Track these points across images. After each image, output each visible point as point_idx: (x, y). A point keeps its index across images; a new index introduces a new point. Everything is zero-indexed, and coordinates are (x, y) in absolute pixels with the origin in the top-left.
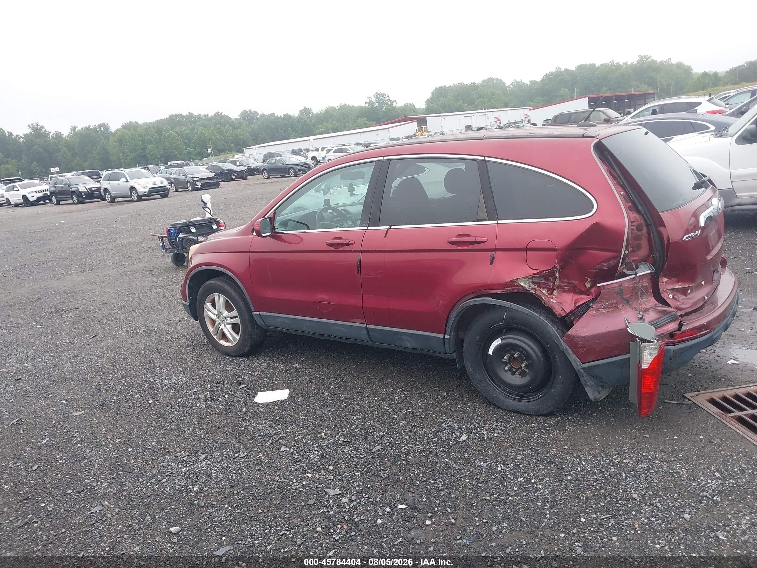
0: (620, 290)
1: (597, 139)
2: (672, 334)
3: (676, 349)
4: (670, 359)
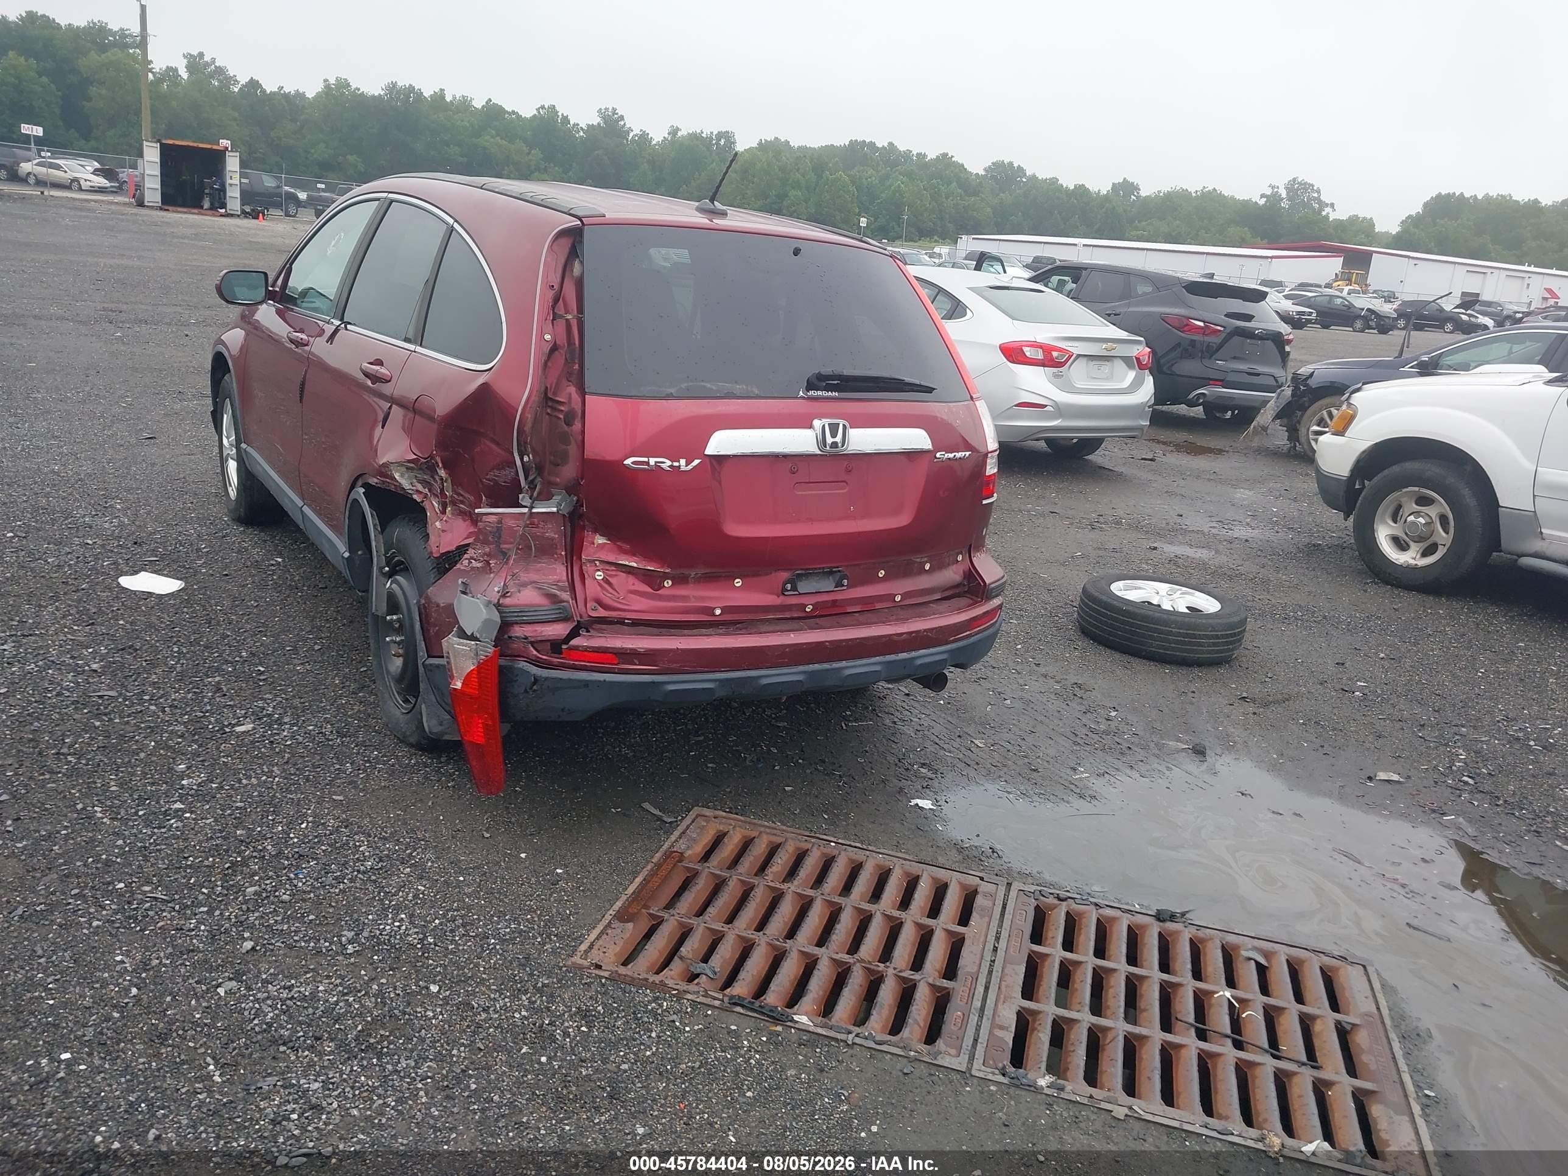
0: (498, 532)
1: (579, 222)
2: (556, 646)
3: (544, 675)
4: (526, 691)
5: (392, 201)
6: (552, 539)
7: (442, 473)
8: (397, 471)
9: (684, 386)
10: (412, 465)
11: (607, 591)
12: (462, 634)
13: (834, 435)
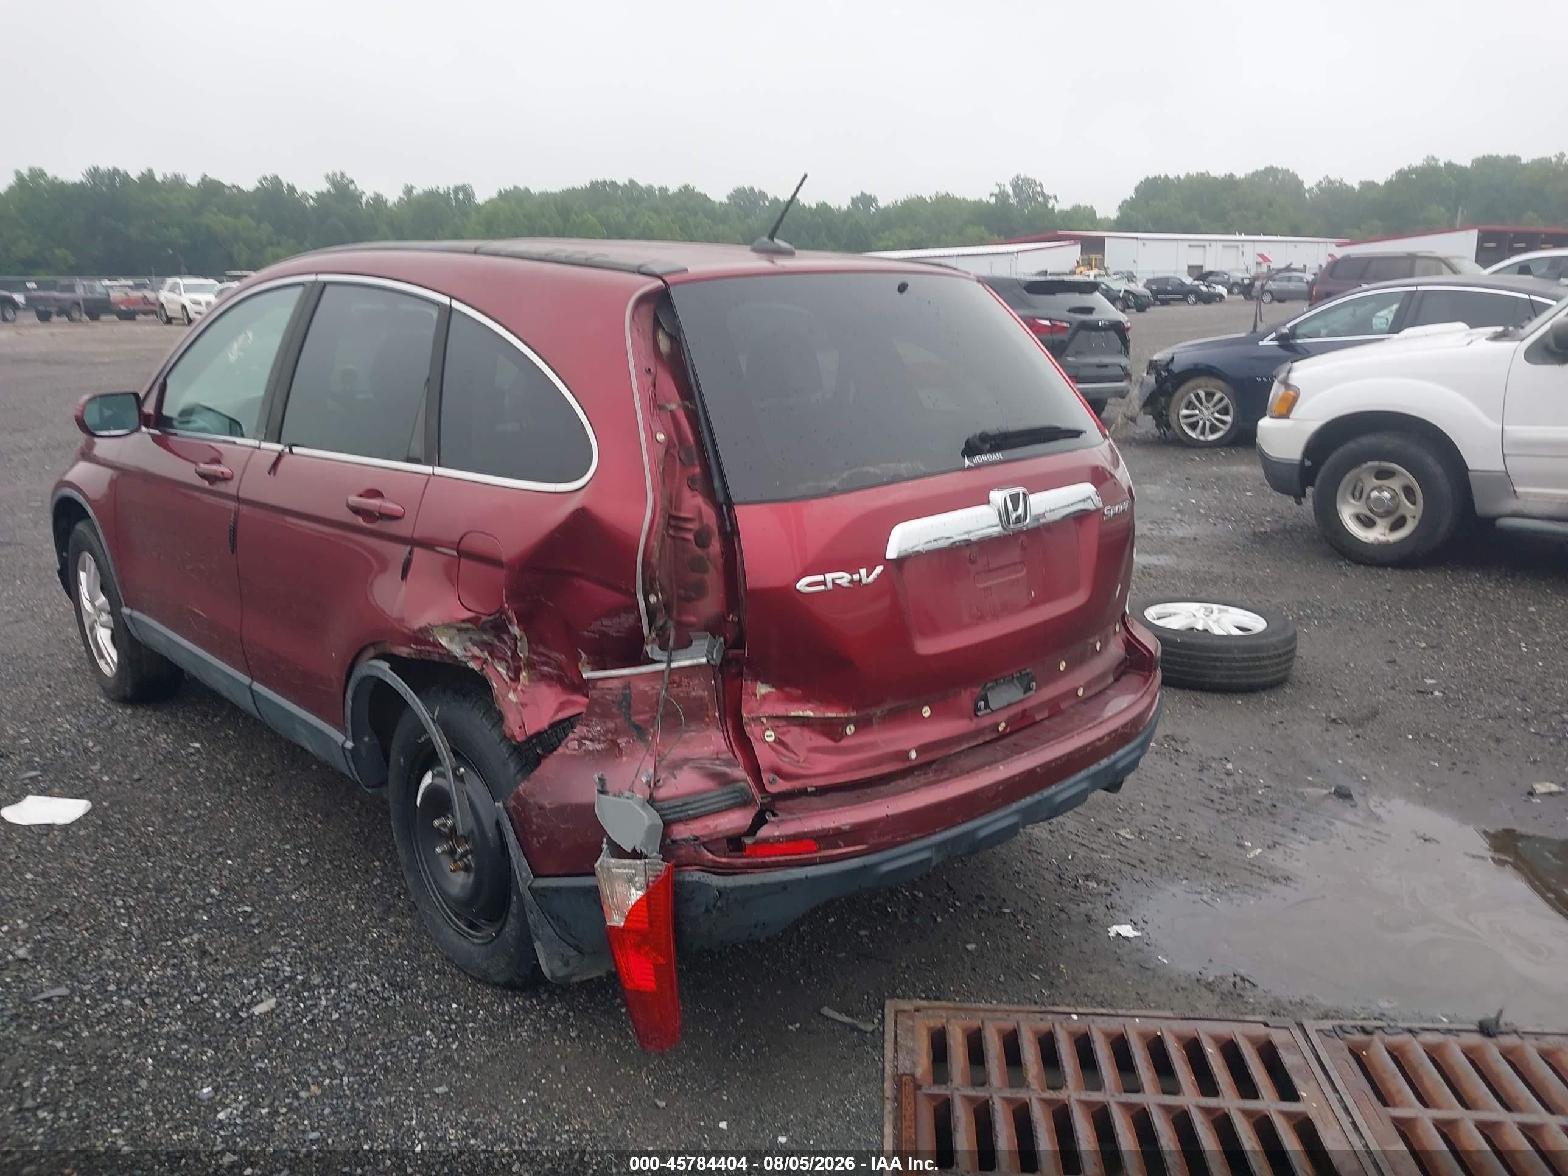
0: (626, 700)
1: (660, 283)
2: (734, 842)
3: (729, 885)
4: (707, 911)
5: (325, 284)
6: (701, 698)
7: (515, 630)
8: (444, 634)
9: (845, 475)
10: (469, 625)
11: (783, 755)
12: (618, 852)
13: (1016, 508)
